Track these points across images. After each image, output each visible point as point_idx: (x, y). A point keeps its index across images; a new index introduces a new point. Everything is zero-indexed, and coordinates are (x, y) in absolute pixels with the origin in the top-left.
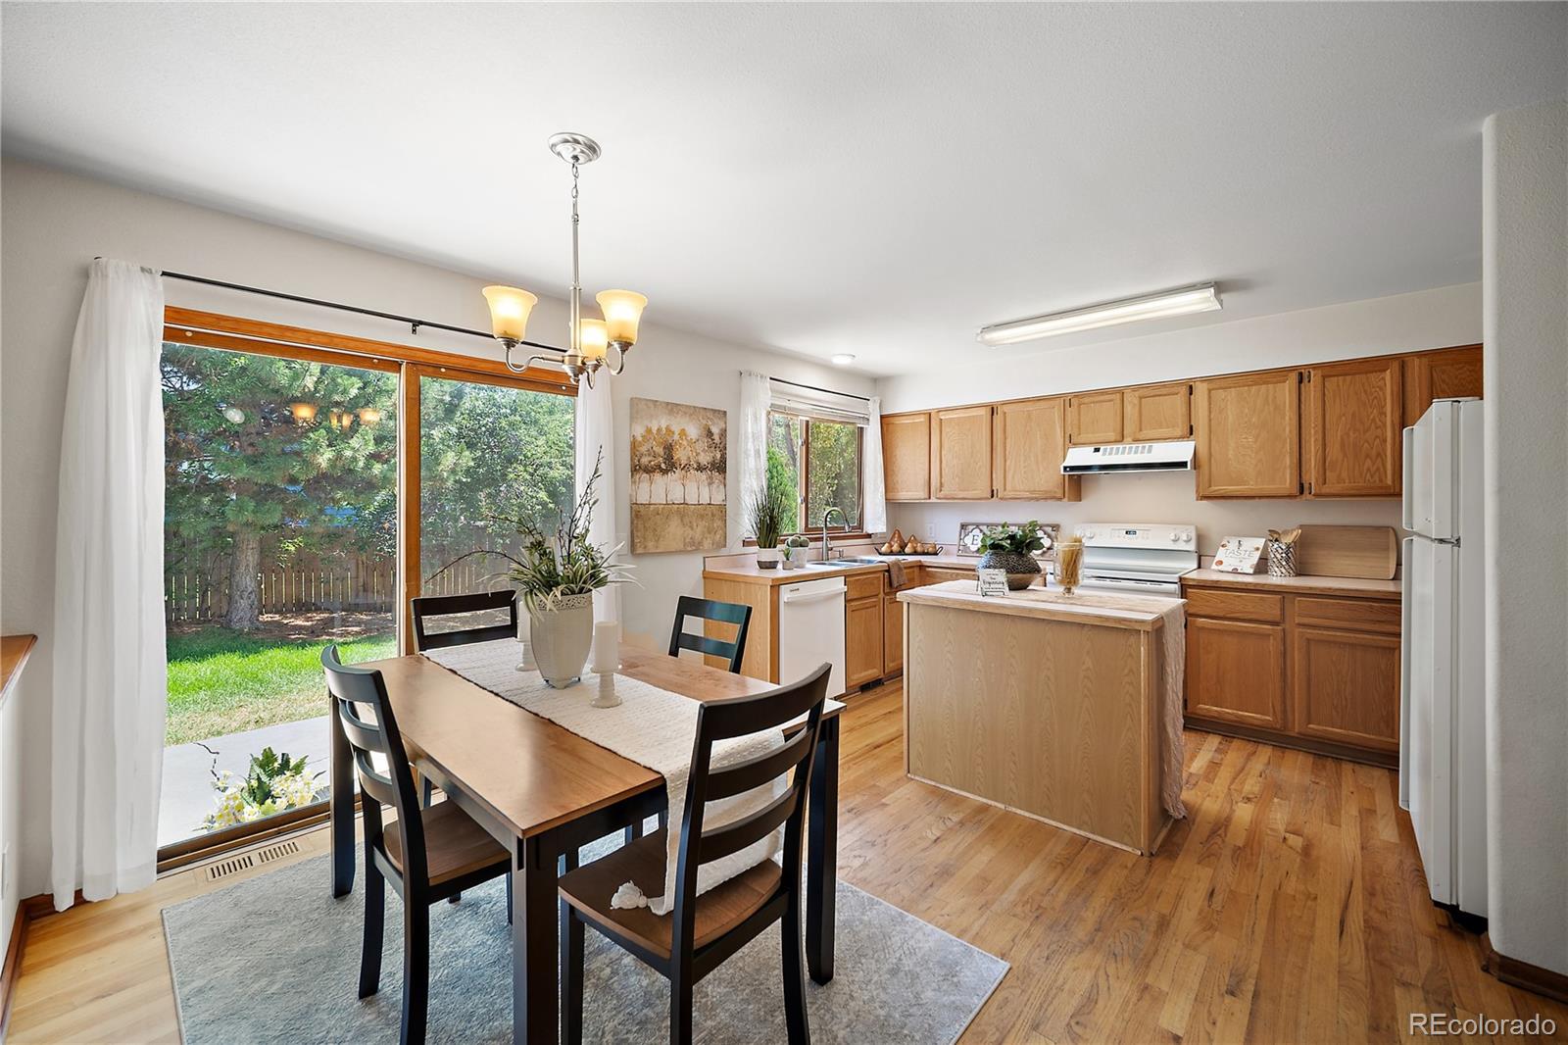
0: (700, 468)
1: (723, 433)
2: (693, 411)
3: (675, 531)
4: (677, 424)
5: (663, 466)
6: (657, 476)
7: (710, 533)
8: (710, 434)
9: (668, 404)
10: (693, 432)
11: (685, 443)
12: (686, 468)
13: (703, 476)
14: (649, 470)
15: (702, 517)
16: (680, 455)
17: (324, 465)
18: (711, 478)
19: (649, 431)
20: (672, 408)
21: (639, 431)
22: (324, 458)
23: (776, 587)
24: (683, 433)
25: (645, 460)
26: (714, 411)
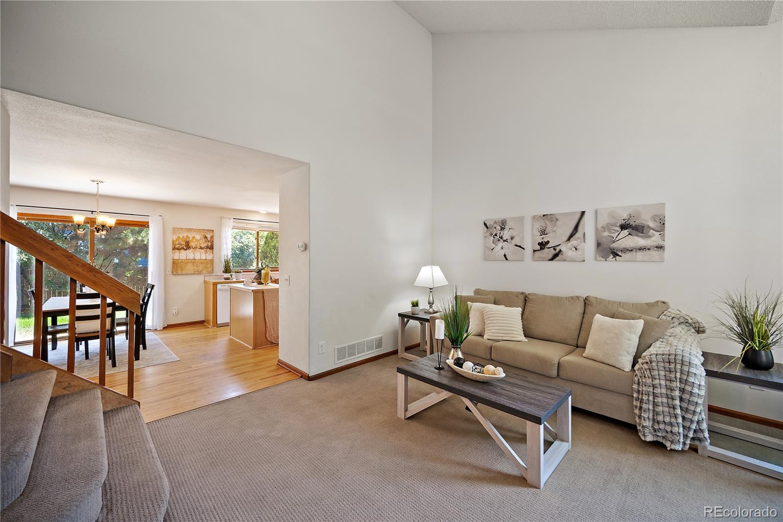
0: (201, 248)
1: (212, 237)
2: (199, 231)
3: (190, 268)
4: (191, 235)
5: (185, 248)
6: (182, 251)
7: (205, 268)
8: (206, 237)
9: (187, 229)
10: (198, 237)
11: (194, 241)
12: (195, 248)
13: (203, 250)
14: (178, 249)
15: (202, 263)
16: (192, 244)
17: (131, 243)
18: (206, 251)
19: (179, 237)
20: (189, 230)
21: (175, 237)
22: (131, 241)
23: (215, 284)
24: (194, 238)
25: (177, 246)
26: (208, 230)
